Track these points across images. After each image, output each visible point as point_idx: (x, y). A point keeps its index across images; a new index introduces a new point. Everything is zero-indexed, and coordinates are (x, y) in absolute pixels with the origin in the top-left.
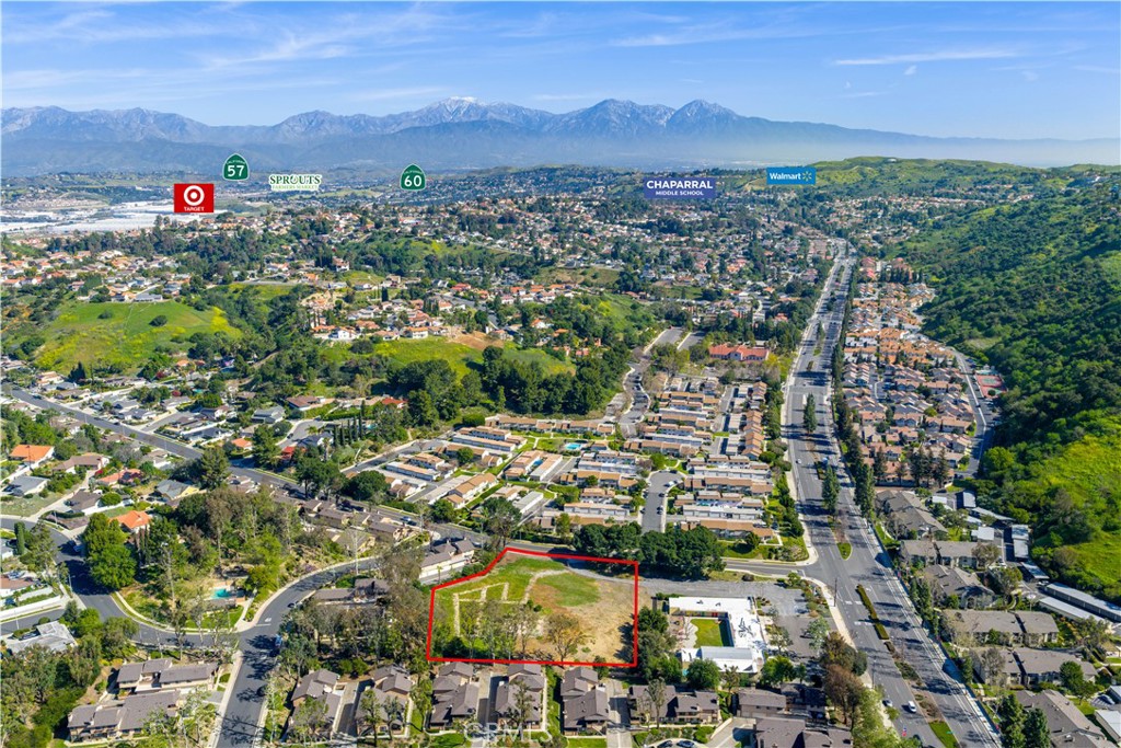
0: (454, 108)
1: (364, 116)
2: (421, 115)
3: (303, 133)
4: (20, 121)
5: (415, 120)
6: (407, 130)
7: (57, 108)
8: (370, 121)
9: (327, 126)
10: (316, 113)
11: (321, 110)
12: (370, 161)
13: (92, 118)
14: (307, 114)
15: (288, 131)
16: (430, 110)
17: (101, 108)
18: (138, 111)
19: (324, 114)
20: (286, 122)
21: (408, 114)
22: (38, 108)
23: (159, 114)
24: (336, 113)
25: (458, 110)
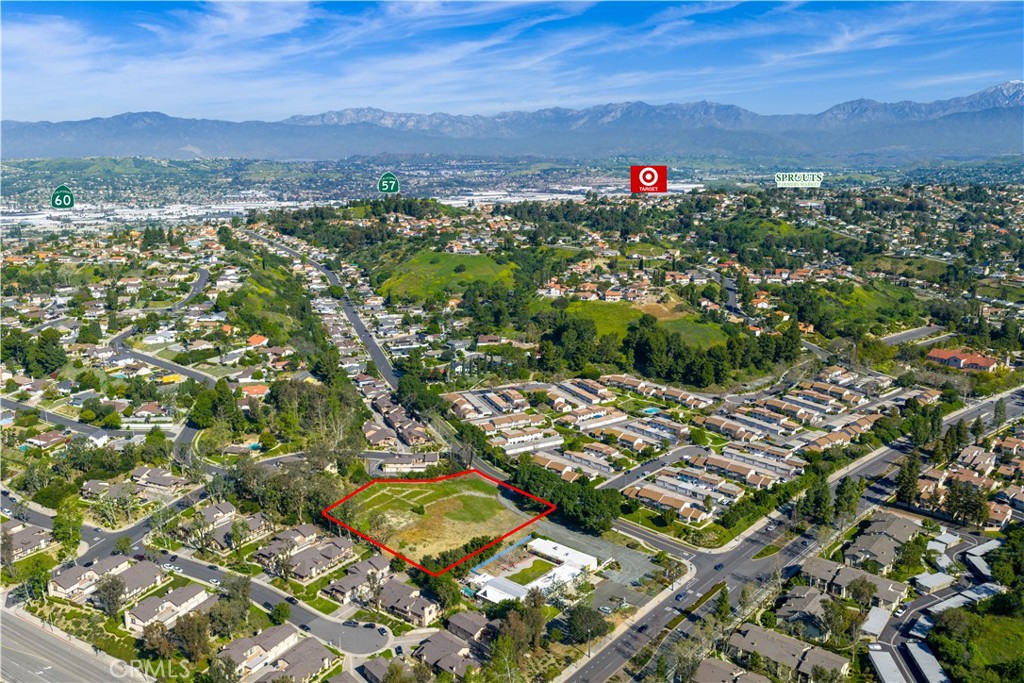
0: (1012, 92)
1: (910, 102)
2: (973, 101)
3: (845, 121)
4: (613, 114)
5: (964, 106)
6: (950, 116)
7: (643, 103)
8: (915, 108)
9: (869, 113)
10: (861, 101)
11: (866, 98)
12: (902, 147)
13: (666, 110)
14: (851, 103)
15: (831, 119)
16: (983, 95)
17: (674, 102)
18: (704, 103)
19: (868, 101)
20: (830, 110)
21: (958, 100)
22: (628, 103)
23: (720, 105)
24: (881, 100)
25: (1016, 94)
